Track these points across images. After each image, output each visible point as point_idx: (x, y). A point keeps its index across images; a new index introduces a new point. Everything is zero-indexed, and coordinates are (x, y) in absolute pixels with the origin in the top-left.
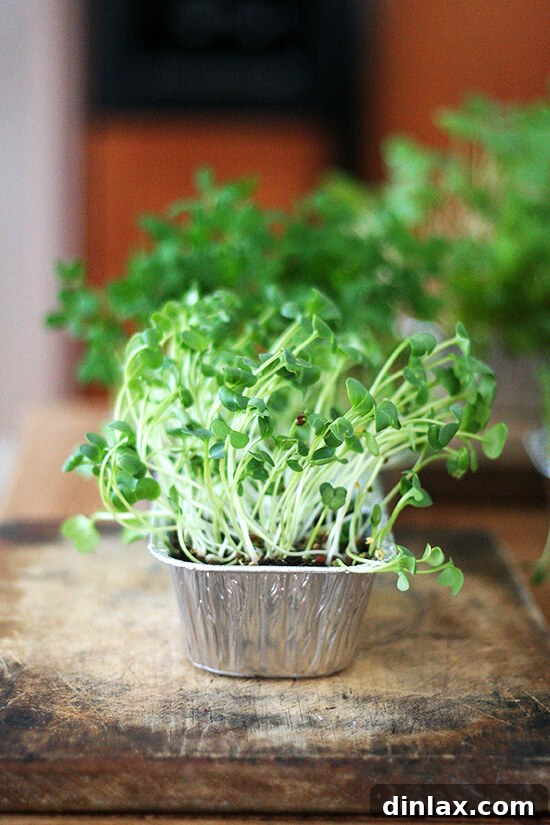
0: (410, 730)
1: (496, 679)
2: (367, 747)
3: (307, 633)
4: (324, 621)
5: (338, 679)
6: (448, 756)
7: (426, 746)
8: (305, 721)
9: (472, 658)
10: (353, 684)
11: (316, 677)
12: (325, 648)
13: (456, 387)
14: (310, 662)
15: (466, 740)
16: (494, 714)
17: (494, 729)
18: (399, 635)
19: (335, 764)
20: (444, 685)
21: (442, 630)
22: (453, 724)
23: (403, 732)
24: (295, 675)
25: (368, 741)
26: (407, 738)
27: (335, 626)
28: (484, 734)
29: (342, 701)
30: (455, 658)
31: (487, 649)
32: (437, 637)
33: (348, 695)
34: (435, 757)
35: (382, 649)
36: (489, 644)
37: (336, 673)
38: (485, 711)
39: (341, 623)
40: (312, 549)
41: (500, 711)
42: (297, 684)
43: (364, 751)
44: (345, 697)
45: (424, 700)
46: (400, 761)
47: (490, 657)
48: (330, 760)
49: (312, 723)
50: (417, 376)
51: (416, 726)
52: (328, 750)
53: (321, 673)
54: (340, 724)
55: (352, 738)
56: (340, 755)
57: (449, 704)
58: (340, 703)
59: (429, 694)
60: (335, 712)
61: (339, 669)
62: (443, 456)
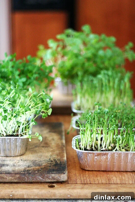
0: (31, 167)
1: (51, 156)
2: (22, 170)
3: (15, 148)
4: (18, 146)
5: (22, 156)
6: (36, 172)
7: (33, 170)
8: (13, 165)
9: (48, 151)
10: (24, 157)
11: (18, 156)
12: (19, 151)
13: (43, 101)
14: (16, 153)
15: (41, 169)
16: (48, 163)
17: (47, 166)
18: (36, 147)
19: (16, 174)
20: (41, 157)
21: (45, 145)
22: (39, 165)
23: (30, 167)
24: (13, 156)
25: (23, 169)
26: (30, 168)
27: (20, 147)
28: (45, 167)
29: (21, 161)
30: (45, 151)
31: (52, 149)
32: (43, 147)
33: (23, 160)
34: (34, 172)
35: (32, 150)
36: (52, 148)
37: (22, 155)
38: (46, 163)
39: (21, 146)
40: (16, 132)
41: (49, 163)
42: (14, 157)
43: (21, 171)
44: (22, 160)
45: (36, 160)
46: (27, 173)
47: (52, 151)
48: (15, 173)
49: (14, 166)
50: (35, 100)
51: (33, 166)
52: (15, 171)
53: (18, 155)
54: (19, 166)
55: (20, 169)
56: (17, 172)
57: (41, 161)
58: (20, 161)
59: (37, 159)
60: (19, 163)
61: (22, 154)
62: (40, 114)
